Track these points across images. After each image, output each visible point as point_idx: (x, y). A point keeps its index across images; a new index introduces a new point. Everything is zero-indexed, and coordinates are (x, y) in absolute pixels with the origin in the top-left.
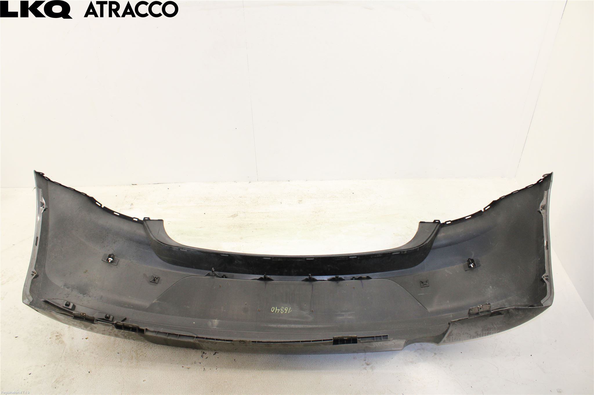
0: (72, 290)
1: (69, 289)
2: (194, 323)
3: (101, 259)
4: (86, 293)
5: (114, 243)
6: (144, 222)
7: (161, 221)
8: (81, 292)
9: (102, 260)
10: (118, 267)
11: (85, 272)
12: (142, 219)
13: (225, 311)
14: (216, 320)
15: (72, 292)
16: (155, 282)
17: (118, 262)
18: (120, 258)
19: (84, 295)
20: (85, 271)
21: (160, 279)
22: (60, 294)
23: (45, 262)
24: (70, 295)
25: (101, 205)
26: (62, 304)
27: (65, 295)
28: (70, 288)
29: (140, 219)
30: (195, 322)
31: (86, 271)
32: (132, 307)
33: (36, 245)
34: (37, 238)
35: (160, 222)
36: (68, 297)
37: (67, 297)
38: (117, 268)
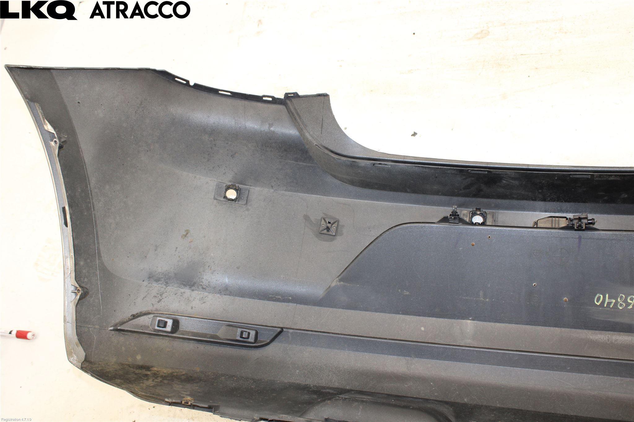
0: (167, 283)
1: (161, 282)
2: (423, 329)
3: (213, 197)
4: (195, 283)
5: (232, 156)
6: (288, 102)
7: (325, 97)
8: (184, 283)
9: (215, 199)
10: (249, 207)
11: (185, 236)
12: (282, 97)
13: (487, 300)
14: (469, 321)
15: (167, 287)
16: (330, 233)
17: (247, 197)
18: (251, 186)
19: (193, 288)
20: (185, 233)
21: (340, 224)
22: (144, 298)
23: (98, 243)
24: (164, 296)
25: (188, 82)
26: (151, 325)
27: (155, 297)
28: (163, 279)
29: (276, 96)
30: (425, 328)
31: (187, 234)
32: (290, 298)
33: (66, 225)
34: (64, 209)
35: (322, 98)
36: (160, 300)
37: (158, 302)
38: (248, 210)
